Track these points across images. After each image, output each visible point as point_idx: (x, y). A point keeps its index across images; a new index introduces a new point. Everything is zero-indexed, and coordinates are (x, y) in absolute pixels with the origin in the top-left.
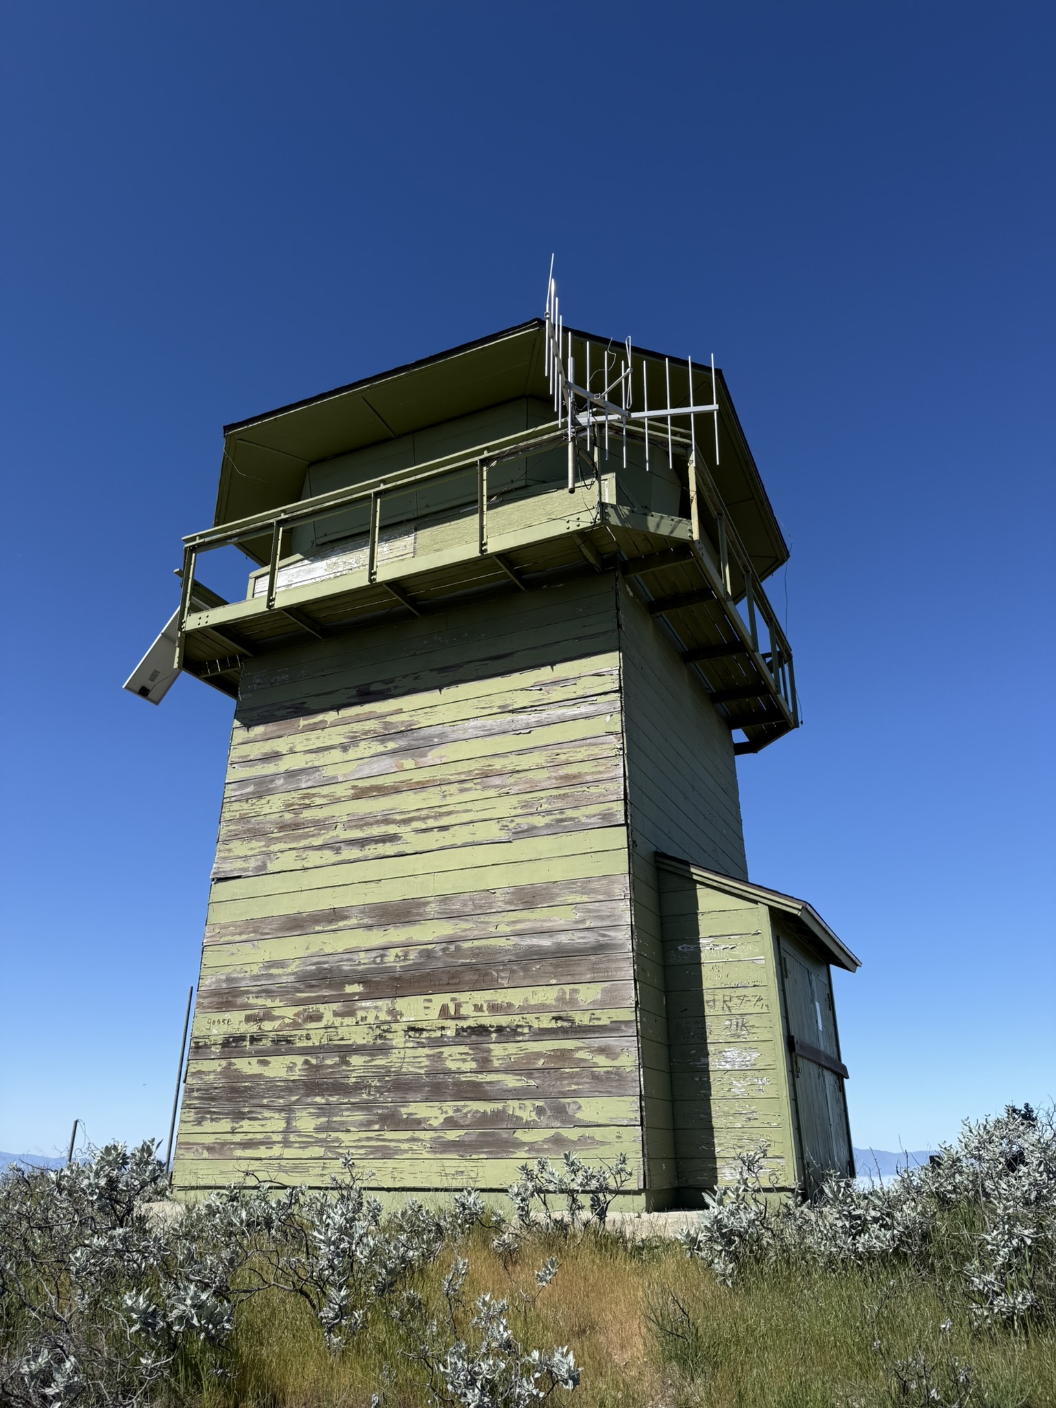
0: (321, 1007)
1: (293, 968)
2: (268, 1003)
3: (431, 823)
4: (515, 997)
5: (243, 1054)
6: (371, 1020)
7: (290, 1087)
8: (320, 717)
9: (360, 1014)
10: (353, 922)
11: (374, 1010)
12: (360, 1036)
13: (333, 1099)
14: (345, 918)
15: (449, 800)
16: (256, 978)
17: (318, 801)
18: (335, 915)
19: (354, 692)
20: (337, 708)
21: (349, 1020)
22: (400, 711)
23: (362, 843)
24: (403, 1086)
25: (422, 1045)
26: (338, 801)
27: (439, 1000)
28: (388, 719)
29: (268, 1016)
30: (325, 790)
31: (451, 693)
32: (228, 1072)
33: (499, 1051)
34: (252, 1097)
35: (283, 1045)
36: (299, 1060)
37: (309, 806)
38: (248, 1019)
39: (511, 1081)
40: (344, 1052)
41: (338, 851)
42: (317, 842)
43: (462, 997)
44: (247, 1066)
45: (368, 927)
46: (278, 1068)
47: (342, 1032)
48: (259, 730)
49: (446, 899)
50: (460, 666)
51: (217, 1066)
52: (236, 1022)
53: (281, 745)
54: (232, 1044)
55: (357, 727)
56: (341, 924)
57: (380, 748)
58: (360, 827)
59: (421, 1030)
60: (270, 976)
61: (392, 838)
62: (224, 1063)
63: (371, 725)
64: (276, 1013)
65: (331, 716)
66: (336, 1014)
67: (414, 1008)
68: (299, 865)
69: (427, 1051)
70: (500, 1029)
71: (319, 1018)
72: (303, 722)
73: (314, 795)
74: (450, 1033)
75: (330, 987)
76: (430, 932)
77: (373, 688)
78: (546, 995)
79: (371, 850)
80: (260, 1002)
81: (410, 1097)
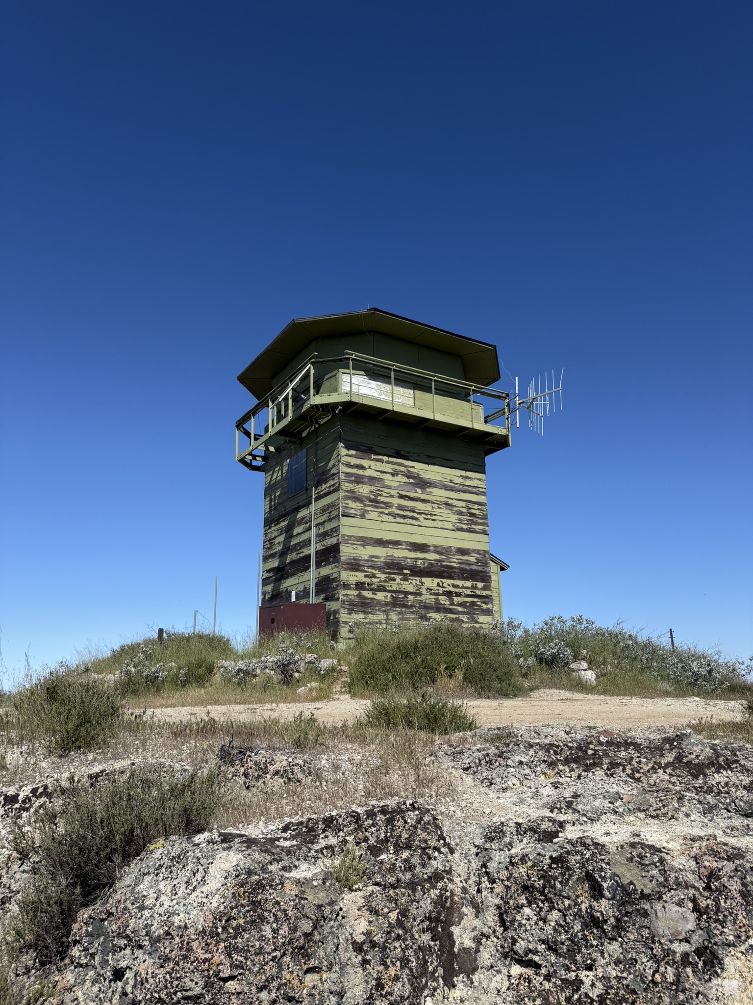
0: (395, 576)
1: (382, 560)
2: (373, 571)
3: (429, 517)
4: (460, 583)
5: (365, 589)
6: (414, 583)
7: (387, 604)
8: (380, 457)
9: (410, 581)
10: (404, 547)
11: (415, 580)
12: (411, 589)
13: (403, 609)
14: (400, 545)
15: (434, 510)
16: (367, 561)
17: (384, 494)
18: (396, 543)
19: (394, 451)
20: (389, 456)
21: (406, 583)
22: (413, 467)
23: (404, 517)
24: (427, 607)
25: (431, 594)
26: (392, 496)
27: (437, 580)
28: (409, 469)
29: (374, 576)
30: (387, 490)
31: (431, 467)
32: (359, 595)
33: (456, 599)
34: (371, 606)
35: (381, 589)
36: (389, 595)
37: (380, 495)
38: (366, 576)
39: (460, 609)
40: (406, 593)
41: (395, 517)
42: (386, 511)
43: (444, 581)
44: (367, 594)
45: (410, 550)
46: (380, 596)
47: (404, 586)
48: (353, 452)
49: (436, 546)
50: (434, 458)
51: (356, 593)
52: (360, 577)
53: (365, 463)
54: (360, 586)
55: (397, 467)
56: (399, 547)
57: (407, 480)
58: (403, 510)
59: (431, 590)
60: (373, 561)
61: (416, 519)
62: (357, 592)
63: (402, 469)
64: (377, 575)
65: (385, 458)
66: (401, 580)
67: (429, 582)
68: (380, 519)
69: (433, 597)
70: (456, 593)
71: (394, 580)
72: (373, 457)
73: (382, 491)
74: (441, 592)
75: (397, 569)
76: (432, 556)
77: (402, 453)
78: (469, 584)
79: (407, 521)
80: (370, 570)
81: (430, 611)
